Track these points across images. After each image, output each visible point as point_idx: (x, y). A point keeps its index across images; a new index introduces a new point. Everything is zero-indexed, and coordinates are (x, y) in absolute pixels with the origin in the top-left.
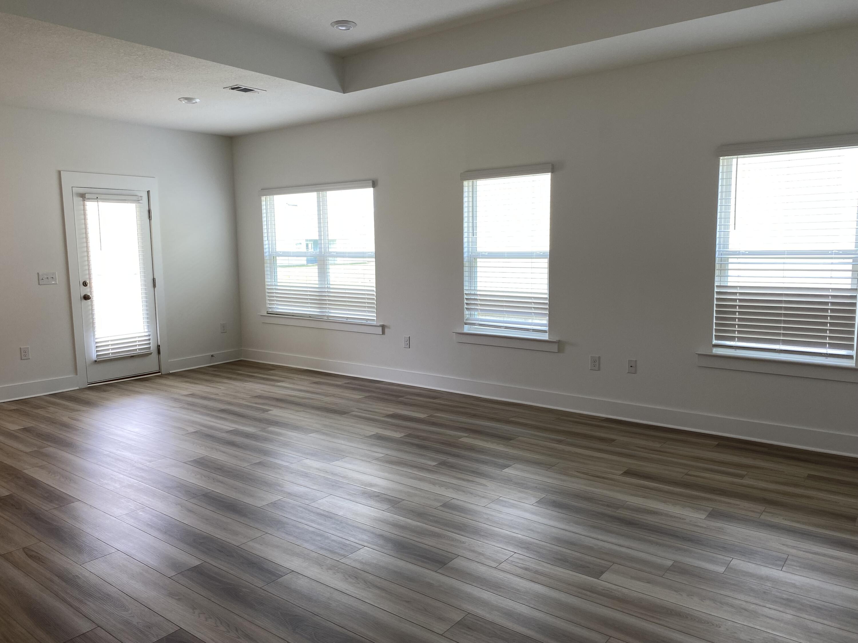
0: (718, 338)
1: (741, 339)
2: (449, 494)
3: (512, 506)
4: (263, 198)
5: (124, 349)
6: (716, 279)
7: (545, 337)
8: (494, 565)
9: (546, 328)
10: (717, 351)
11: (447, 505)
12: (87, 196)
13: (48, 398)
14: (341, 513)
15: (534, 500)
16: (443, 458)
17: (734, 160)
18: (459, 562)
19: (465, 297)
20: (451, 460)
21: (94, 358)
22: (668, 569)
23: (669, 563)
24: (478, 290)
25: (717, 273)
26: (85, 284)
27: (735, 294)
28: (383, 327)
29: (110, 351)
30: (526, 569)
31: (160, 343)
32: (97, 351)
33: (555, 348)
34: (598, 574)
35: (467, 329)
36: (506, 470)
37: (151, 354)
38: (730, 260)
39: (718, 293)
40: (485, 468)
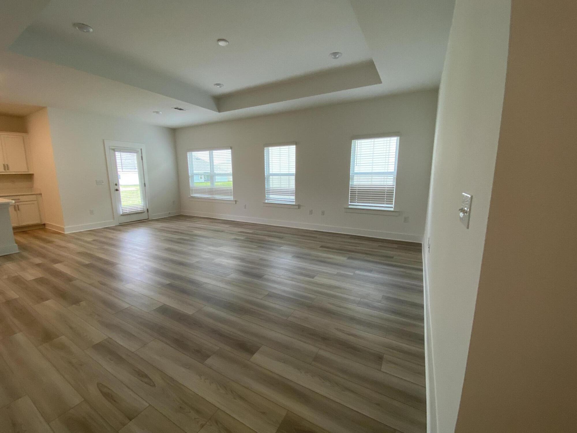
0: (351, 202)
1: (358, 202)
2: (262, 256)
3: (284, 258)
4: (188, 153)
5: (134, 210)
6: (350, 182)
7: (294, 203)
8: (279, 276)
9: (294, 201)
10: (350, 207)
11: (261, 259)
12: (116, 150)
13: (103, 229)
14: (223, 264)
15: (291, 256)
16: (260, 245)
17: (357, 141)
18: (266, 277)
19: (266, 190)
20: (262, 245)
21: (121, 213)
22: (335, 275)
23: (336, 273)
24: (270, 187)
25: (350, 180)
26: (116, 185)
27: (356, 187)
28: (236, 201)
29: (128, 211)
30: (289, 277)
31: (149, 208)
32: (122, 211)
33: (297, 207)
34: (313, 277)
35: (266, 202)
36: (282, 248)
37: (145, 212)
38: (355, 176)
39: (351, 187)
40: (274, 247)
